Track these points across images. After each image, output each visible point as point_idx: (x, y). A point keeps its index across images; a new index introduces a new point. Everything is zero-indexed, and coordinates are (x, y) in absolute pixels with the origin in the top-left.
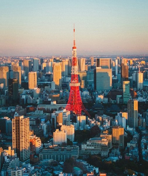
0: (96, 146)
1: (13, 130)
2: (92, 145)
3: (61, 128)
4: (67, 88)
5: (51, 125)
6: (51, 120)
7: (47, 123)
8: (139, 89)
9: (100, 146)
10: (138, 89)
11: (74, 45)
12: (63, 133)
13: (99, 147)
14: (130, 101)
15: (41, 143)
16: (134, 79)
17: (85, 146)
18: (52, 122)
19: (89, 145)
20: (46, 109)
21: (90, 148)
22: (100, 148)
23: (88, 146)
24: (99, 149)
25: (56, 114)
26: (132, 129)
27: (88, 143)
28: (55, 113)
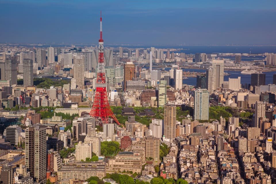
0: (126, 161)
1: (26, 143)
2: (121, 160)
3: (85, 139)
4: (91, 86)
5: (72, 134)
6: (72, 128)
7: (67, 132)
8: (178, 89)
9: (131, 161)
10: (176, 89)
11: (101, 37)
12: (87, 146)
13: (130, 163)
14: (167, 106)
15: (60, 158)
16: (172, 77)
17: (114, 161)
18: (73, 131)
19: (118, 160)
20: (65, 114)
21: (120, 163)
22: (132, 164)
23: (116, 161)
24: (130, 165)
25: (78, 121)
26: (169, 139)
27: (117, 158)
28: (77, 119)
